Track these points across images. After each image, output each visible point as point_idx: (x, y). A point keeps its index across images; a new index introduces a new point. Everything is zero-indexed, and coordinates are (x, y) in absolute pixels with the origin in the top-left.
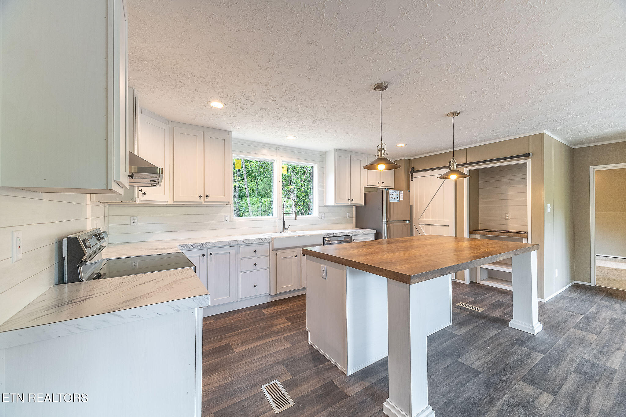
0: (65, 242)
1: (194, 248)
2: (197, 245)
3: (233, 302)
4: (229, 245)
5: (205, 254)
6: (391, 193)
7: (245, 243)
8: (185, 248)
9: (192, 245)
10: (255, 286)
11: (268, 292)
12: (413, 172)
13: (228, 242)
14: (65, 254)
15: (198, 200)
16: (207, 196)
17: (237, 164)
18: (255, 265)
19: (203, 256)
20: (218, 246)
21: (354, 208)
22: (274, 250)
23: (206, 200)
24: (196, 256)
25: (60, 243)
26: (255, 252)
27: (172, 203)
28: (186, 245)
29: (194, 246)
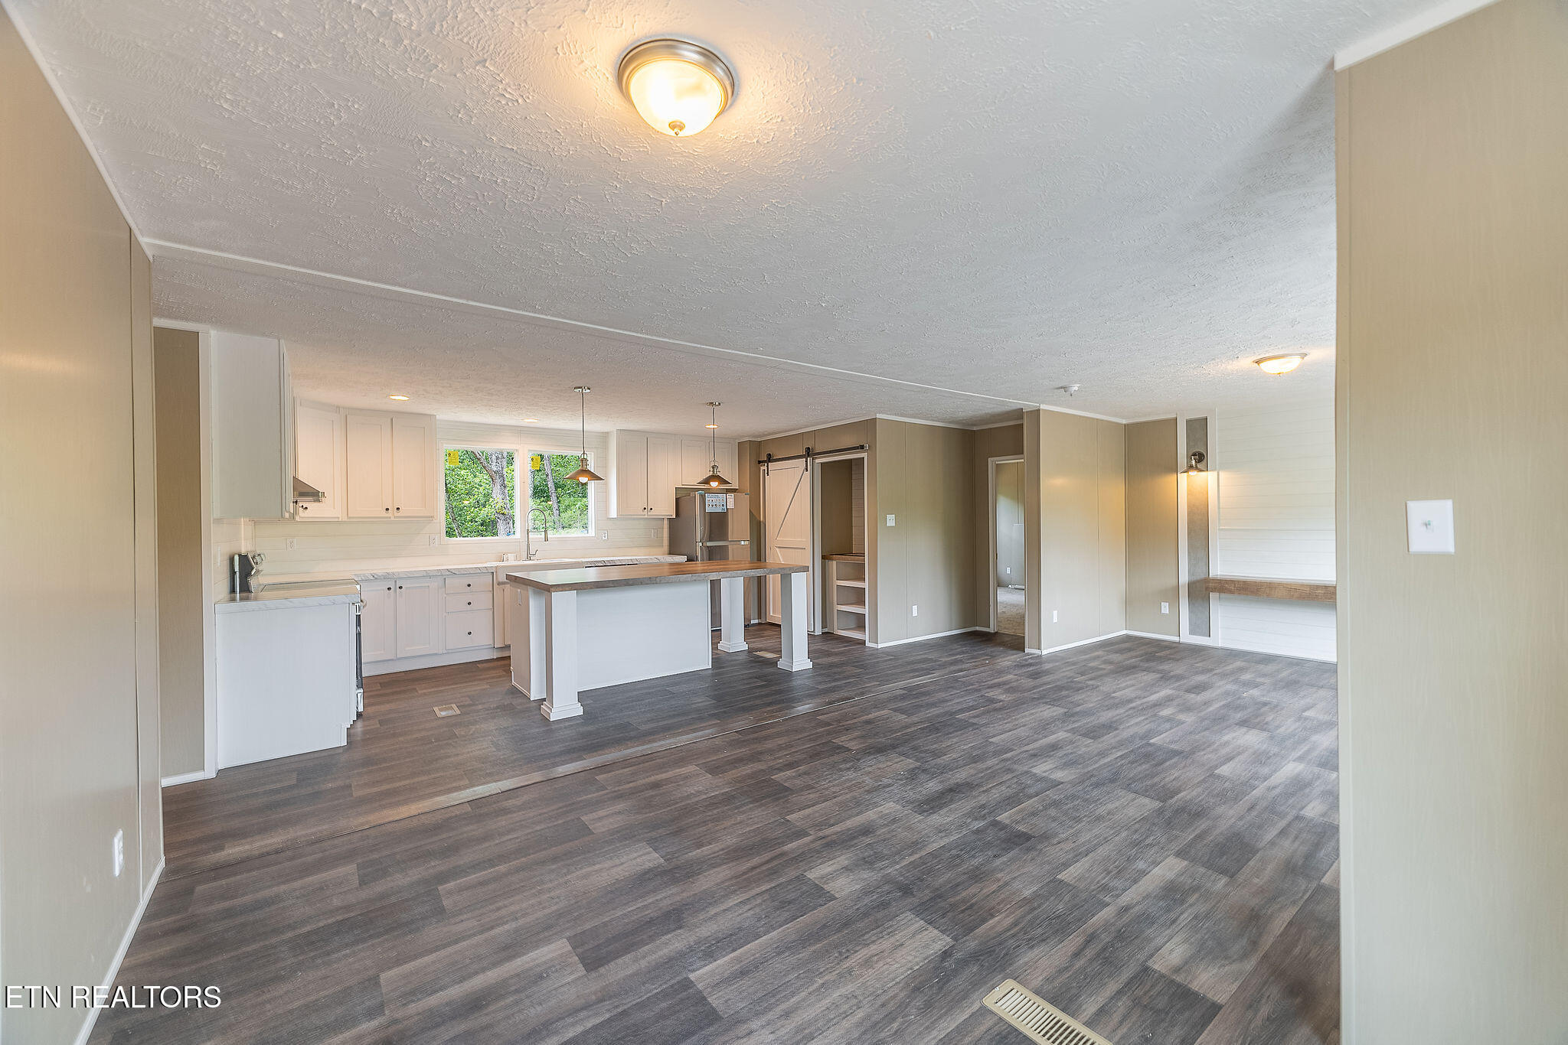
0: (237, 558)
1: (376, 578)
2: (380, 575)
3: (436, 654)
4: (428, 575)
5: (392, 587)
6: (709, 498)
7: (452, 573)
8: (363, 578)
9: (373, 575)
10: (470, 633)
11: (491, 642)
12: (769, 462)
13: (426, 572)
14: (237, 569)
15: (384, 514)
16: (398, 509)
18: (470, 603)
19: (389, 589)
20: (410, 577)
21: (666, 522)
22: (500, 584)
23: (396, 514)
24: (378, 590)
25: (232, 560)
26: (469, 585)
27: (345, 519)
28: (364, 575)
29: (376, 576)
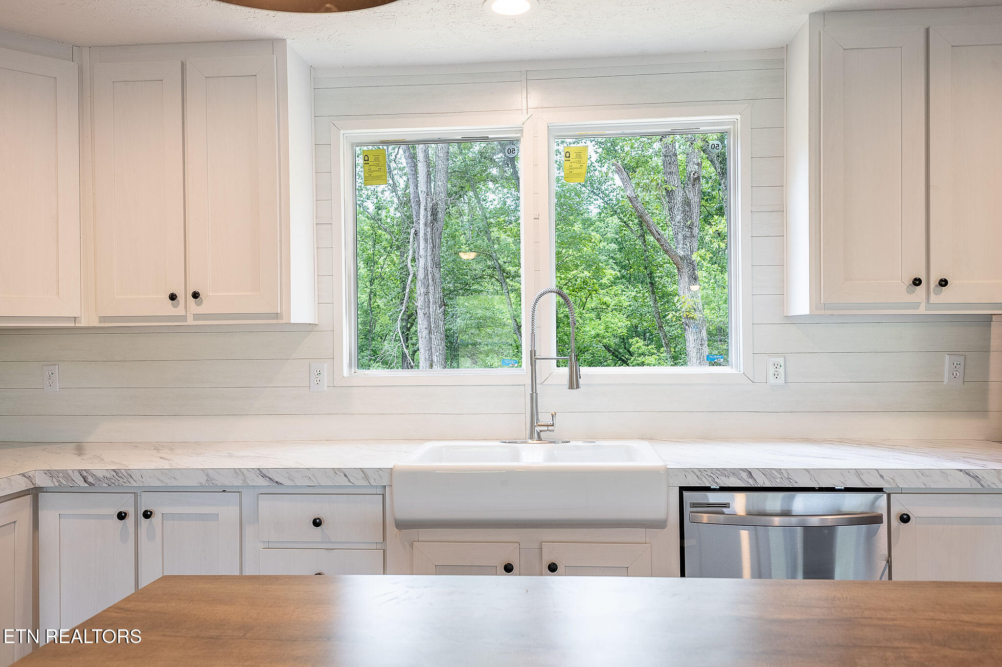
1: (91, 484)
2: (100, 475)
5: (130, 511)
8: (64, 483)
9: (85, 474)
13: (207, 475)
15: (159, 308)
16: (196, 295)
17: (373, 168)
19: (121, 516)
22: (402, 525)
23: (195, 309)
26: (317, 523)
28: (66, 474)
29: (90, 479)
